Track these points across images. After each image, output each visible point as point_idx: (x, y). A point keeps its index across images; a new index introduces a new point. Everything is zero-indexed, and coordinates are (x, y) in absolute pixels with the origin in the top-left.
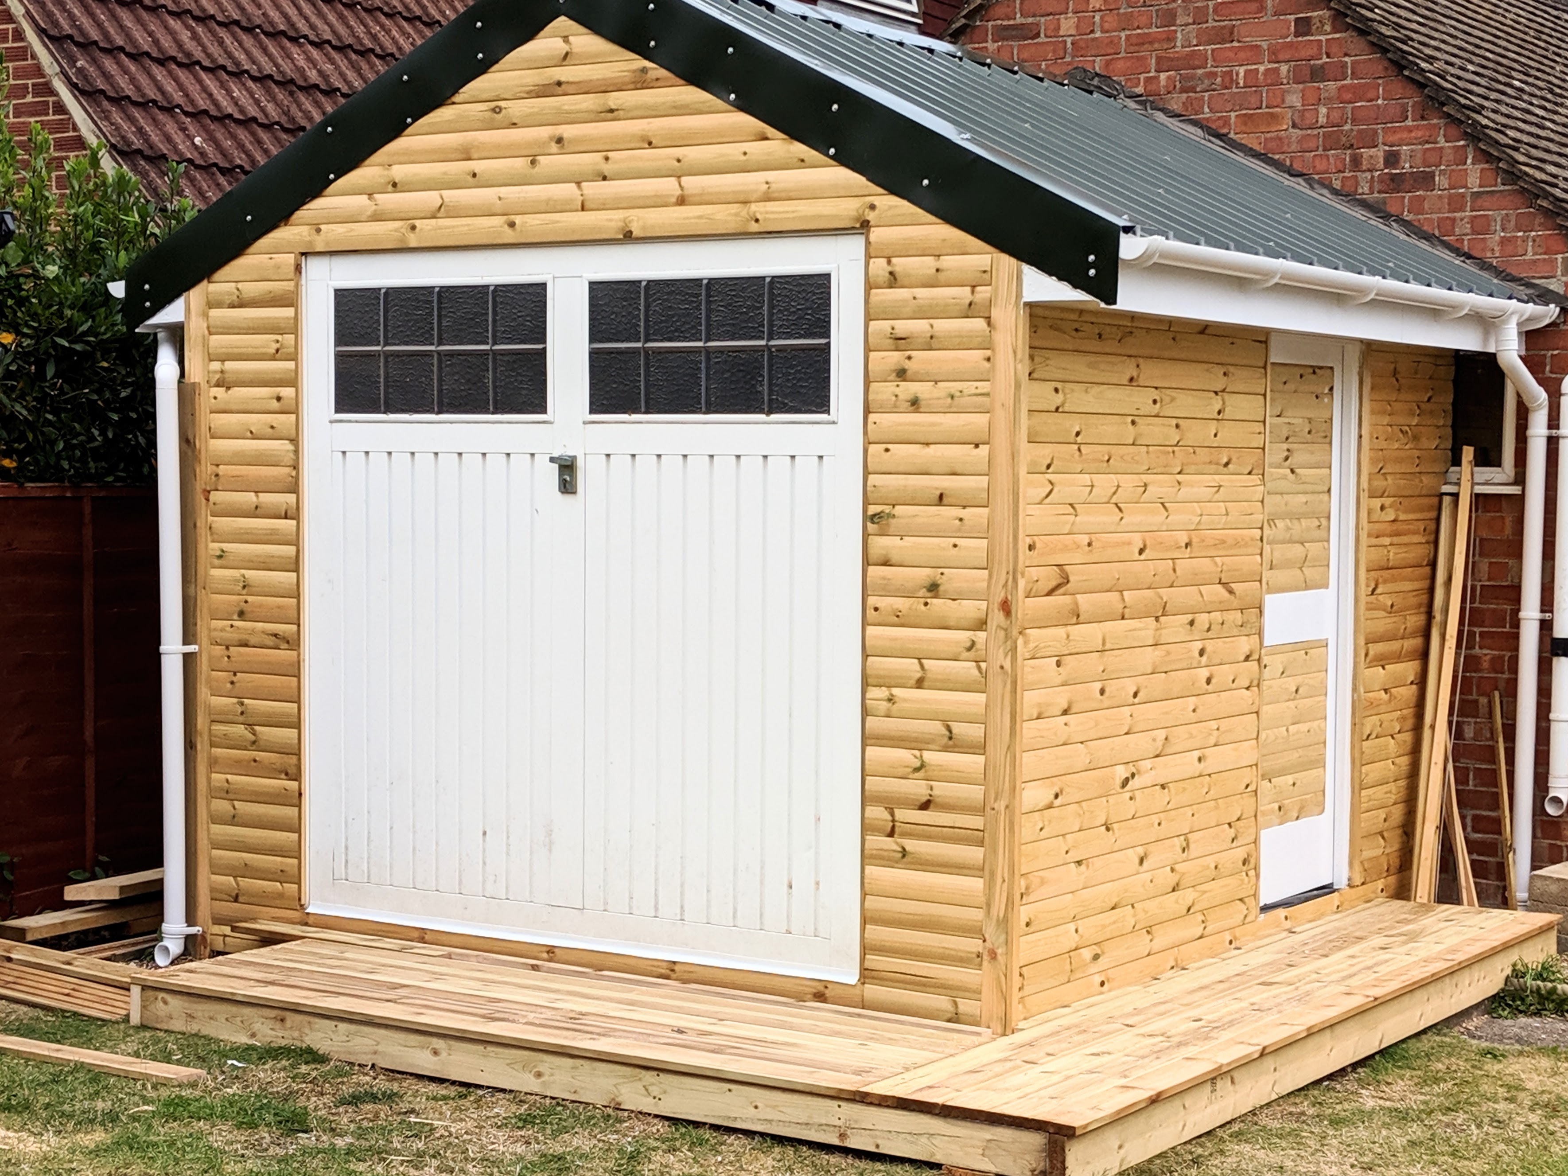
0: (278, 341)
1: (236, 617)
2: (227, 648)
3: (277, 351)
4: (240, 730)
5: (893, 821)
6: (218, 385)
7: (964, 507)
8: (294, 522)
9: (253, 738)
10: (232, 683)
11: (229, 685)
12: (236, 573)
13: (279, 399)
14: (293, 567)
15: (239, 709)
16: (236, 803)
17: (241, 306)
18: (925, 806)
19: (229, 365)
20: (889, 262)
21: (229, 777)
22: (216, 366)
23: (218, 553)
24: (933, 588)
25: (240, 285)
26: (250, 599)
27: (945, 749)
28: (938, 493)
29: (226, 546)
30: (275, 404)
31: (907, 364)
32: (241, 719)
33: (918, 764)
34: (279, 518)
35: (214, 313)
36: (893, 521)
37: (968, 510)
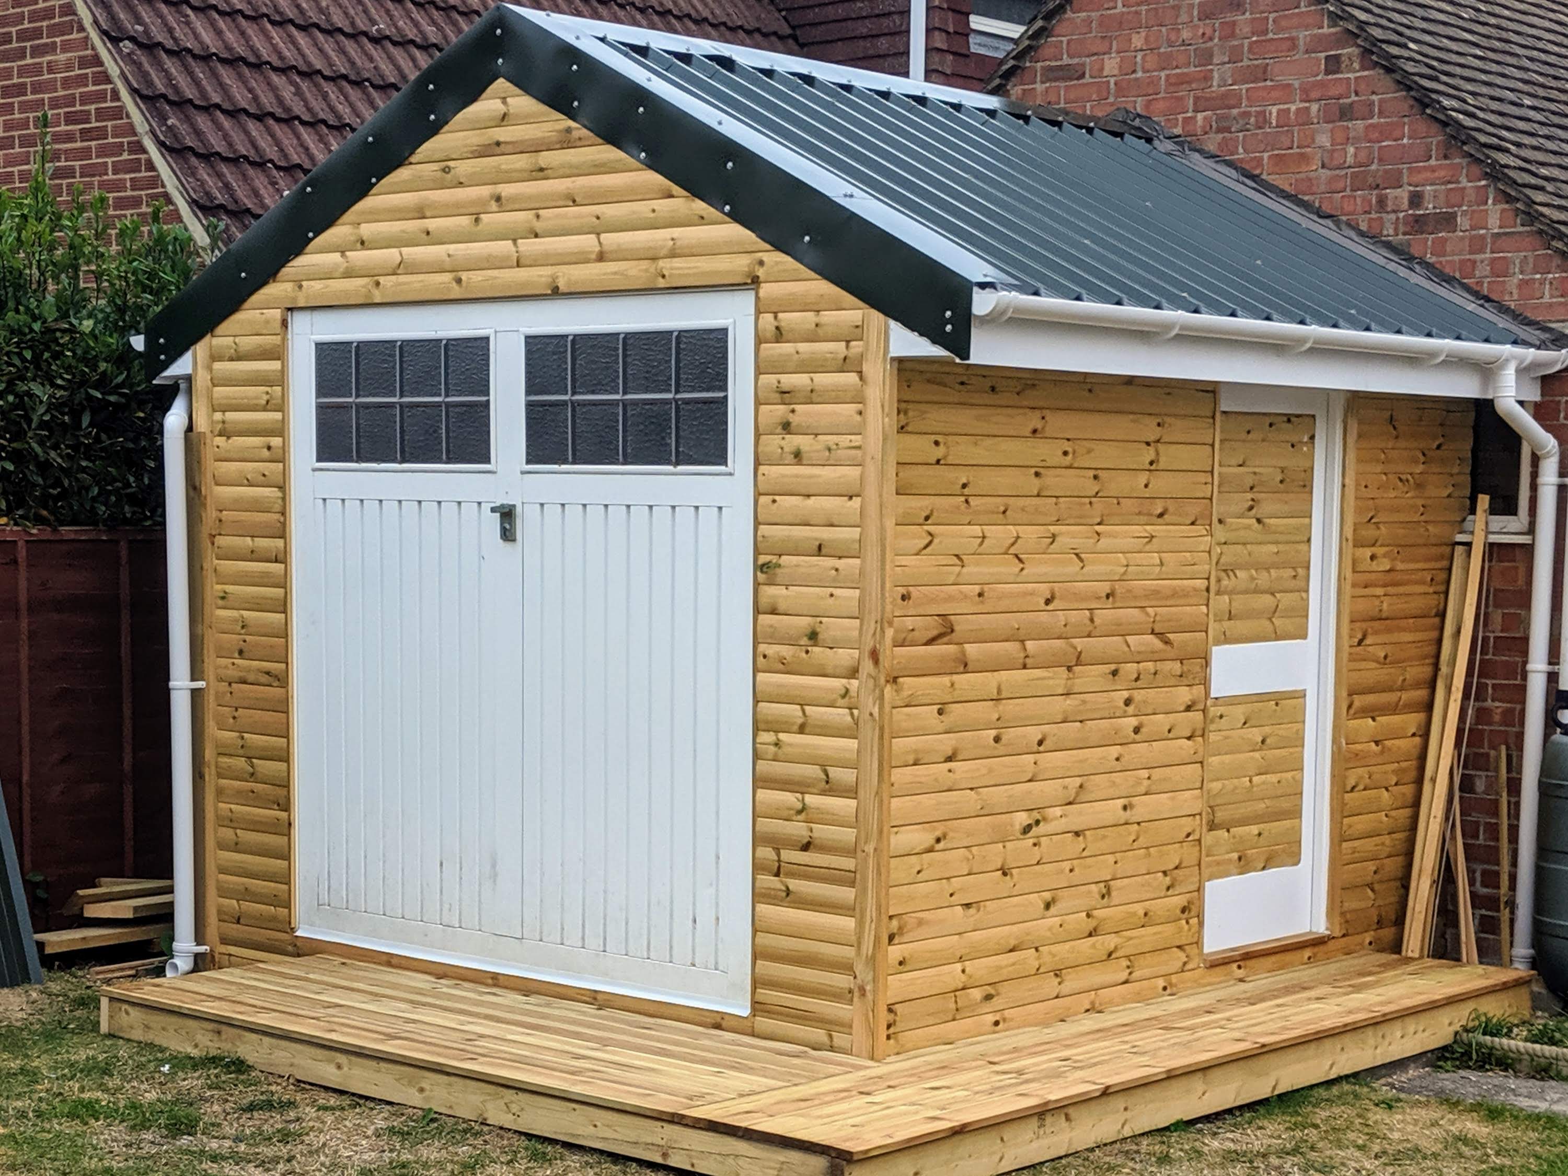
0: (267, 393)
1: (236, 655)
2: (230, 684)
3: (268, 402)
4: (241, 763)
5: (779, 861)
6: (220, 435)
7: (840, 558)
8: (283, 566)
9: (251, 770)
10: (234, 718)
11: (231, 720)
12: (234, 614)
13: (269, 448)
14: (282, 609)
15: (240, 743)
16: (238, 831)
17: (239, 359)
18: (806, 847)
19: (230, 416)
20: (776, 318)
21: (232, 806)
22: (218, 416)
23: (222, 594)
24: (813, 636)
25: (237, 340)
26: (248, 638)
27: (823, 793)
28: (817, 543)
29: (230, 588)
30: (266, 453)
31: (791, 418)
32: (241, 752)
33: (800, 806)
34: (271, 562)
35: (217, 366)
36: (778, 571)
37: (843, 561)
